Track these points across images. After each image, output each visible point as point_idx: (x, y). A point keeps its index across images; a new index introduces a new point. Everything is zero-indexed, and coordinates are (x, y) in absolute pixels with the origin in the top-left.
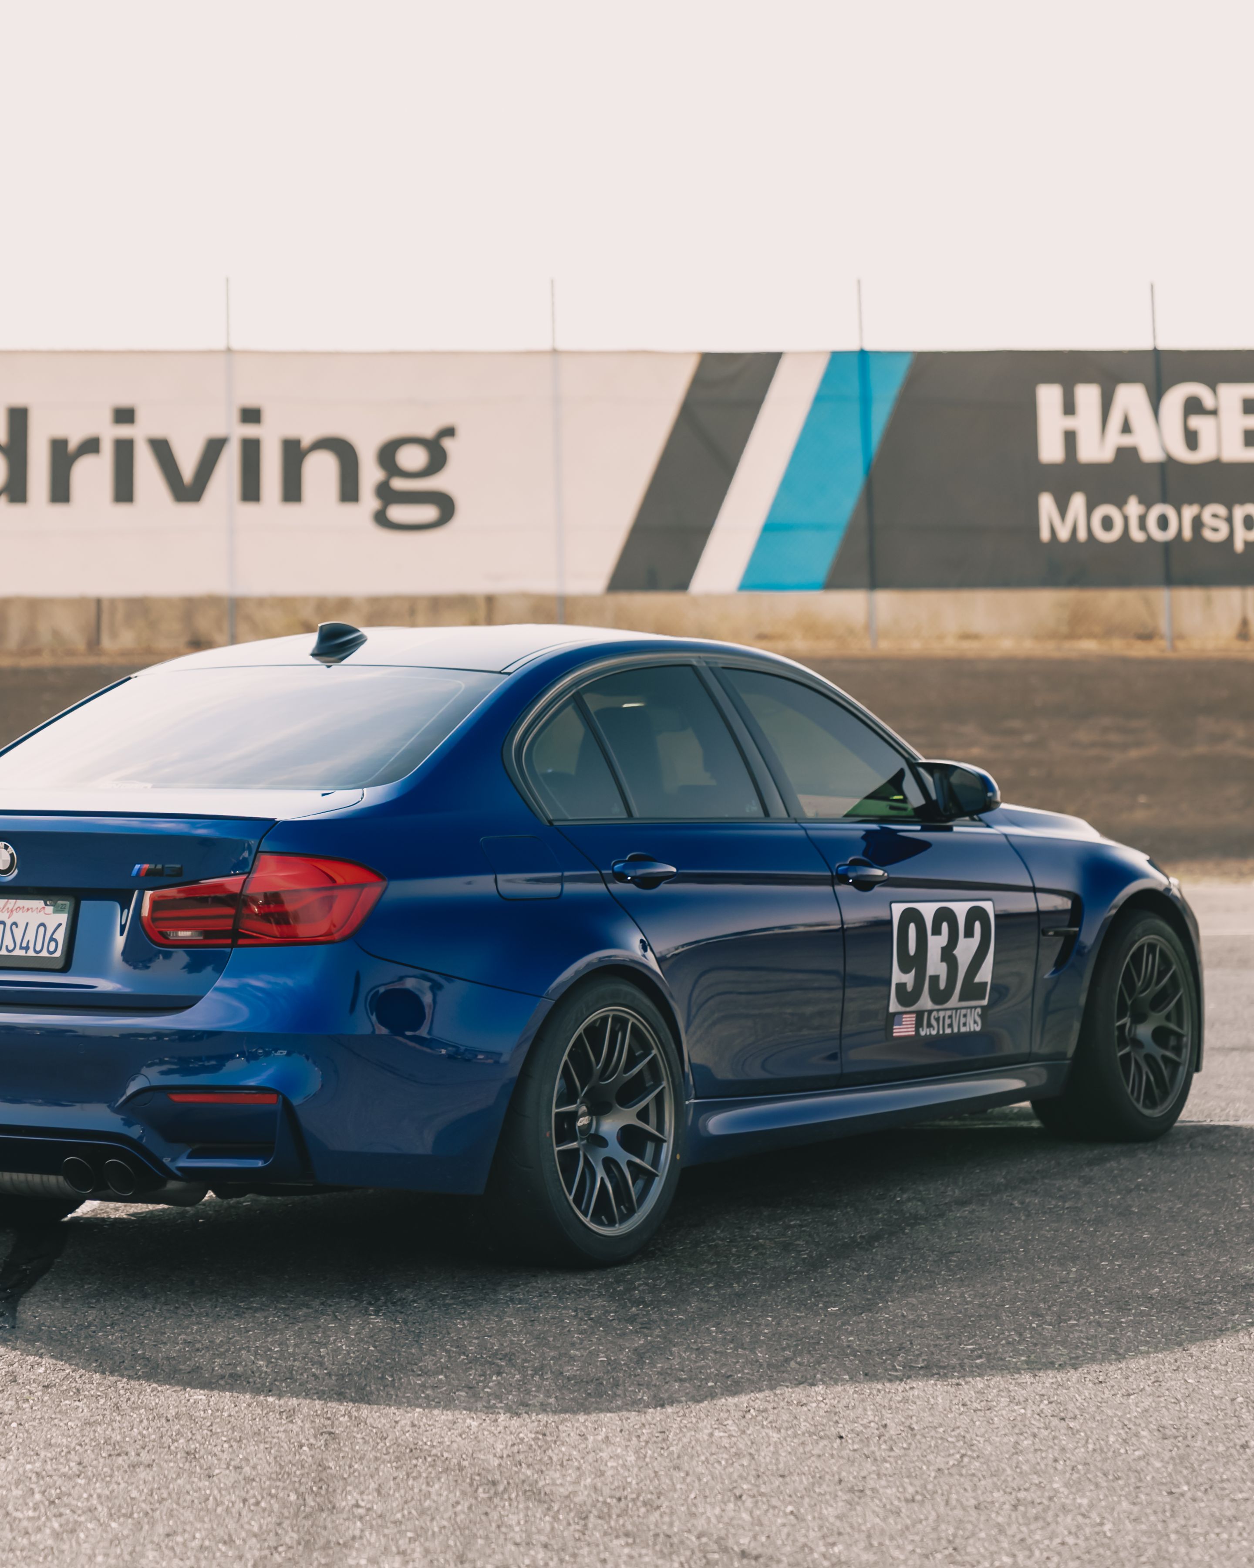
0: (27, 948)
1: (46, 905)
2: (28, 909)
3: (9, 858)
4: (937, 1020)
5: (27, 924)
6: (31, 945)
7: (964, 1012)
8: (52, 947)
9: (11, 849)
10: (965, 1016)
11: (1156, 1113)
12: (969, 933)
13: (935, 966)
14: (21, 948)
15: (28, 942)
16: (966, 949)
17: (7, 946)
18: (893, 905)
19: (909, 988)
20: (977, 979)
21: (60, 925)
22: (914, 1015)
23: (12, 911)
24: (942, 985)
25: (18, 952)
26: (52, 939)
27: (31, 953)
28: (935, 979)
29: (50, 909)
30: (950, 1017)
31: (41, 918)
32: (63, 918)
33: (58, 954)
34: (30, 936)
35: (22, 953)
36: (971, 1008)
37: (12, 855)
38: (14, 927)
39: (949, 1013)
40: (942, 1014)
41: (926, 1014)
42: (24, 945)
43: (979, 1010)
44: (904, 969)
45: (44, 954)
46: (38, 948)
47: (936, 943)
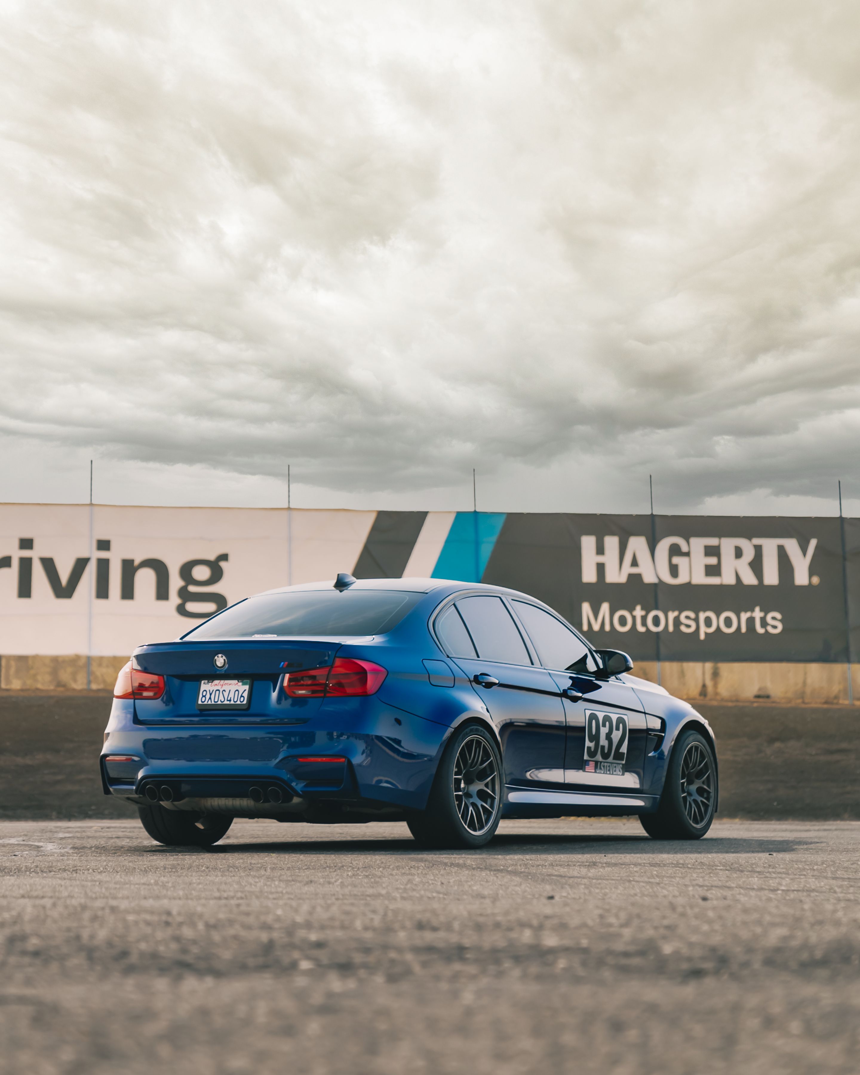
0: (230, 701)
1: (239, 682)
2: (230, 684)
3: (223, 661)
4: (604, 766)
5: (230, 690)
6: (232, 699)
7: (615, 765)
8: (242, 699)
9: (224, 657)
10: (615, 767)
11: (698, 826)
12: (618, 729)
13: (603, 742)
14: (228, 700)
15: (231, 698)
16: (616, 736)
17: (221, 700)
18: (586, 710)
19: (593, 749)
20: (621, 751)
21: (245, 690)
22: (594, 763)
23: (222, 685)
24: (606, 751)
25: (226, 702)
26: (242, 696)
27: (232, 702)
28: (603, 747)
29: (240, 684)
30: (609, 766)
31: (237, 688)
32: (247, 687)
33: (245, 702)
34: (232, 695)
35: (228, 702)
36: (618, 764)
37: (225, 660)
38: (224, 692)
39: (608, 764)
40: (606, 764)
41: (599, 763)
42: (229, 699)
43: (621, 765)
44: (591, 741)
45: (238, 702)
46: (235, 700)
47: (604, 731)
